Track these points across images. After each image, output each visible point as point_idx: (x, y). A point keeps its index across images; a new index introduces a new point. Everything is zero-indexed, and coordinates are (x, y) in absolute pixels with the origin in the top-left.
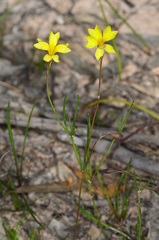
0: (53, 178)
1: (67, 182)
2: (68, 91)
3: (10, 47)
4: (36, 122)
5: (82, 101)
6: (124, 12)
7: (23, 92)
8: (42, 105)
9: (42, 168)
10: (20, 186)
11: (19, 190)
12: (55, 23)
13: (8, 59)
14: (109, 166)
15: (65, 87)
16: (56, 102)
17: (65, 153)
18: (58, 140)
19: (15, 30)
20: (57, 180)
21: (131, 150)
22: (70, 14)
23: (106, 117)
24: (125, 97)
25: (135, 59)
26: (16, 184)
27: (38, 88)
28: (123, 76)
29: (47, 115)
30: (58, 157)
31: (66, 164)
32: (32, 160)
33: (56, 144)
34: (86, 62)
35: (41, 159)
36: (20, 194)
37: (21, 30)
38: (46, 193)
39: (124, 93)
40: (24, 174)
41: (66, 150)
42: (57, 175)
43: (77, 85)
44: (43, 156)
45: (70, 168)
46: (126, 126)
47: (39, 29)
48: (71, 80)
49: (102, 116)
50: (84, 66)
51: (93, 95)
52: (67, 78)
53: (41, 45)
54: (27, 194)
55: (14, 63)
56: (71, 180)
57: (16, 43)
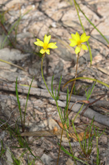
0: (45, 128)
1: (54, 130)
2: (57, 71)
3: (21, 42)
4: (35, 91)
5: (66, 78)
6: (96, 21)
7: (28, 71)
8: (40, 80)
9: (38, 120)
10: (23, 132)
11: (22, 135)
12: (51, 27)
13: (19, 49)
14: (81, 121)
15: (56, 69)
16: (48, 78)
17: (54, 111)
18: (49, 103)
19: (25, 30)
20: (47, 129)
21: (96, 111)
22: (60, 21)
23: (81, 88)
24: (93, 76)
25: (101, 52)
26: (21, 130)
27: (37, 69)
28: (93, 63)
29: (42, 86)
30: (49, 114)
31: (53, 118)
32: (32, 115)
33: (48, 105)
34: (70, 52)
35: (38, 115)
36: (23, 137)
37: (28, 31)
38: (40, 137)
39: (93, 74)
40: (26, 124)
41: (54, 109)
42: (48, 126)
43: (63, 67)
44: (39, 113)
45: (56, 121)
46: (94, 95)
47: (40, 30)
48: (59, 64)
49: (78, 88)
50: (68, 55)
51: (73, 74)
52: (57, 63)
53: (38, 43)
54: (27, 137)
55: (23, 52)
56: (56, 129)
57: (24, 39)
